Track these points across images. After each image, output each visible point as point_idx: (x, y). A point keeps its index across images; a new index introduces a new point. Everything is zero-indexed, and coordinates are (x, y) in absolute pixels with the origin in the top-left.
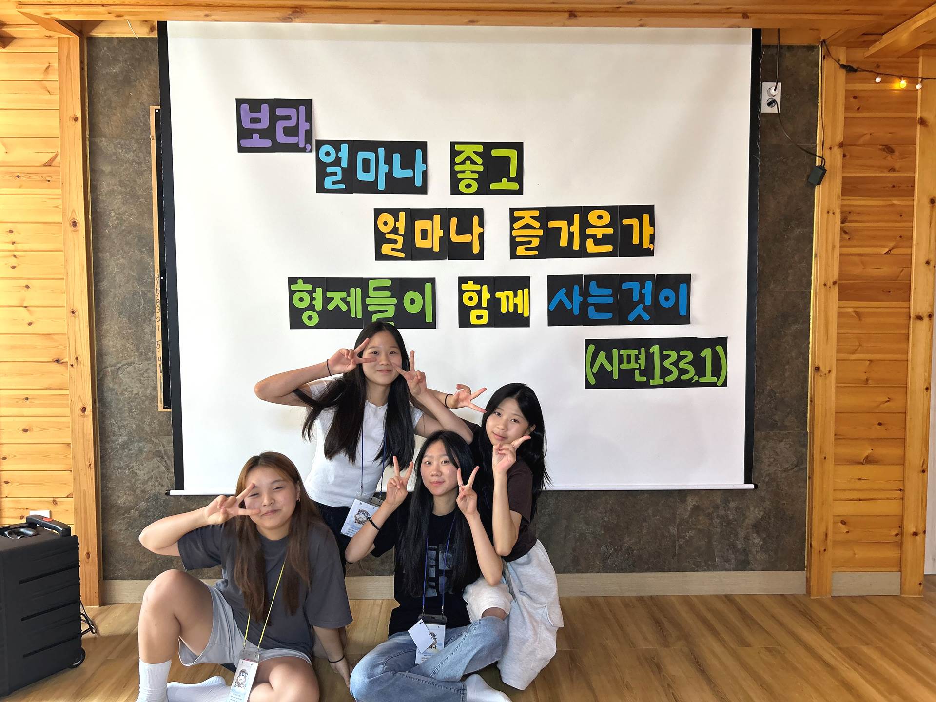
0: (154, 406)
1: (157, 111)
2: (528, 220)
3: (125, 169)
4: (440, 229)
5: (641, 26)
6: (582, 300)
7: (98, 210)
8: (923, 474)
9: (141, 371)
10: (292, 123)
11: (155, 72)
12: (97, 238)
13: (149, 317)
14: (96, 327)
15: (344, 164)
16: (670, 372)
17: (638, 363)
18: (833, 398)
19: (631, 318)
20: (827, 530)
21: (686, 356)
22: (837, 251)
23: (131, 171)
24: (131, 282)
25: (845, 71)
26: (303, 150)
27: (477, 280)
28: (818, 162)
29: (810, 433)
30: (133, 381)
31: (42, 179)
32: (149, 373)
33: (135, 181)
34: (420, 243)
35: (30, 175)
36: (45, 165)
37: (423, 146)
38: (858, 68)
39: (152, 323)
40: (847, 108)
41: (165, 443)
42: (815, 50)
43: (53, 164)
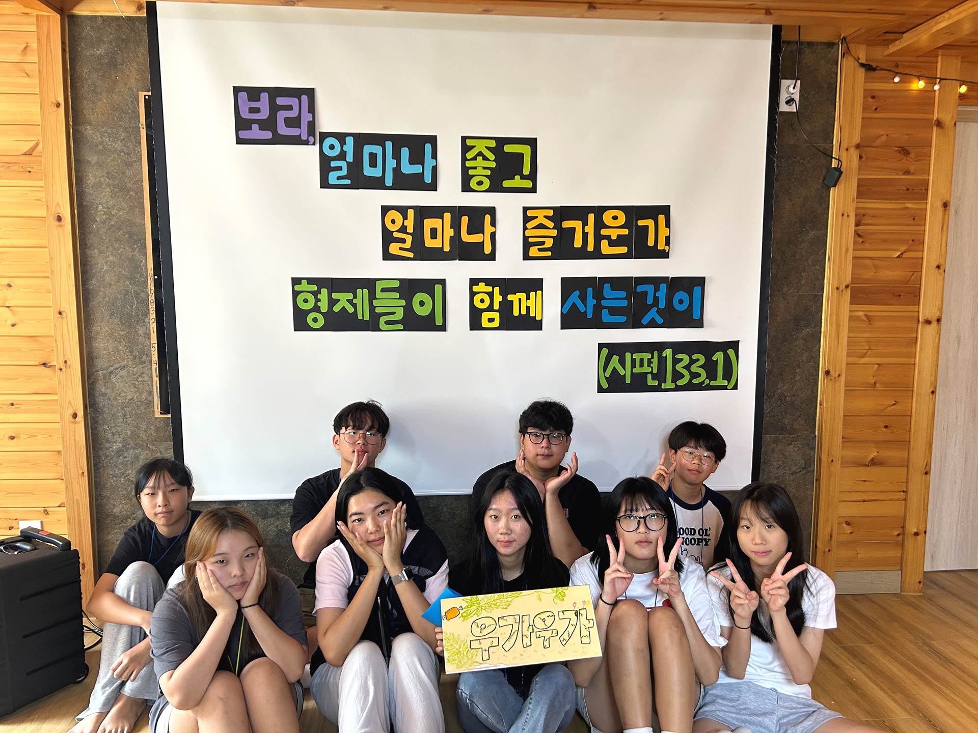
0: (150, 412)
1: (147, 97)
2: (541, 220)
3: (113, 160)
4: (451, 228)
5: (661, 19)
6: (595, 303)
7: (84, 204)
8: (925, 475)
9: (135, 375)
10: (293, 114)
11: (143, 54)
12: (84, 234)
13: (143, 318)
14: (85, 329)
15: (350, 158)
16: (682, 376)
17: (650, 367)
18: (842, 402)
19: (645, 321)
20: (832, 531)
21: (698, 360)
22: (851, 254)
23: (119, 161)
24: (122, 281)
25: (864, 71)
26: (306, 143)
27: (489, 282)
28: (834, 164)
29: (819, 437)
30: (127, 385)
31: (22, 170)
32: (143, 377)
33: (124, 173)
34: (429, 243)
35: (8, 165)
36: (25, 154)
37: (433, 140)
38: (877, 66)
39: (146, 325)
40: (865, 109)
41: (162, 450)
42: (834, 46)
43: (34, 153)
